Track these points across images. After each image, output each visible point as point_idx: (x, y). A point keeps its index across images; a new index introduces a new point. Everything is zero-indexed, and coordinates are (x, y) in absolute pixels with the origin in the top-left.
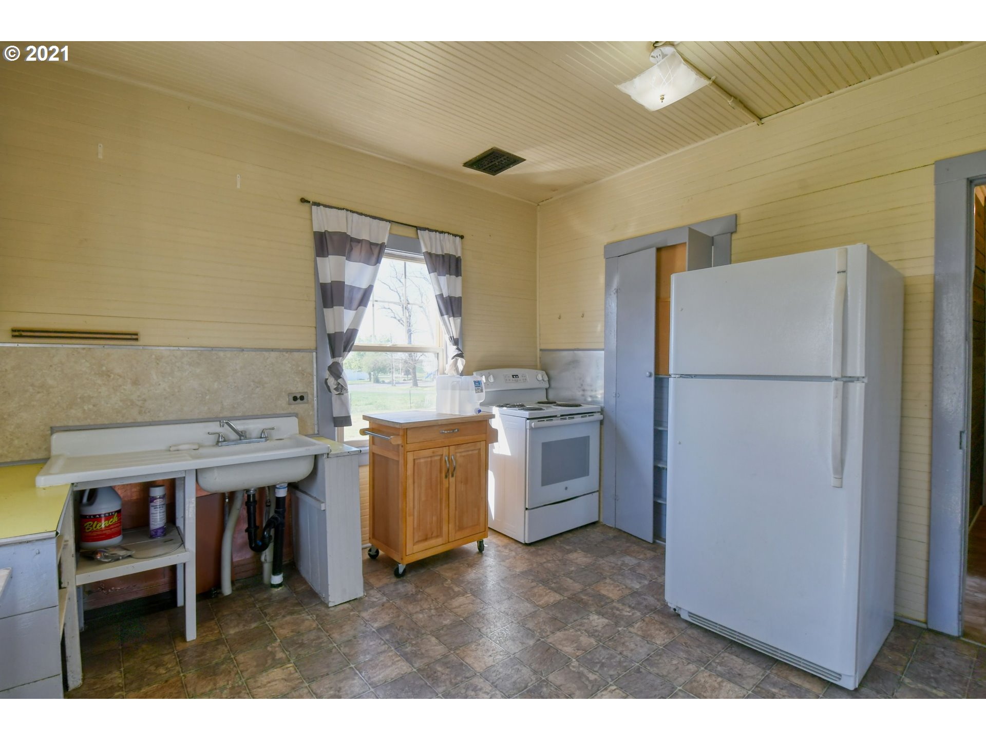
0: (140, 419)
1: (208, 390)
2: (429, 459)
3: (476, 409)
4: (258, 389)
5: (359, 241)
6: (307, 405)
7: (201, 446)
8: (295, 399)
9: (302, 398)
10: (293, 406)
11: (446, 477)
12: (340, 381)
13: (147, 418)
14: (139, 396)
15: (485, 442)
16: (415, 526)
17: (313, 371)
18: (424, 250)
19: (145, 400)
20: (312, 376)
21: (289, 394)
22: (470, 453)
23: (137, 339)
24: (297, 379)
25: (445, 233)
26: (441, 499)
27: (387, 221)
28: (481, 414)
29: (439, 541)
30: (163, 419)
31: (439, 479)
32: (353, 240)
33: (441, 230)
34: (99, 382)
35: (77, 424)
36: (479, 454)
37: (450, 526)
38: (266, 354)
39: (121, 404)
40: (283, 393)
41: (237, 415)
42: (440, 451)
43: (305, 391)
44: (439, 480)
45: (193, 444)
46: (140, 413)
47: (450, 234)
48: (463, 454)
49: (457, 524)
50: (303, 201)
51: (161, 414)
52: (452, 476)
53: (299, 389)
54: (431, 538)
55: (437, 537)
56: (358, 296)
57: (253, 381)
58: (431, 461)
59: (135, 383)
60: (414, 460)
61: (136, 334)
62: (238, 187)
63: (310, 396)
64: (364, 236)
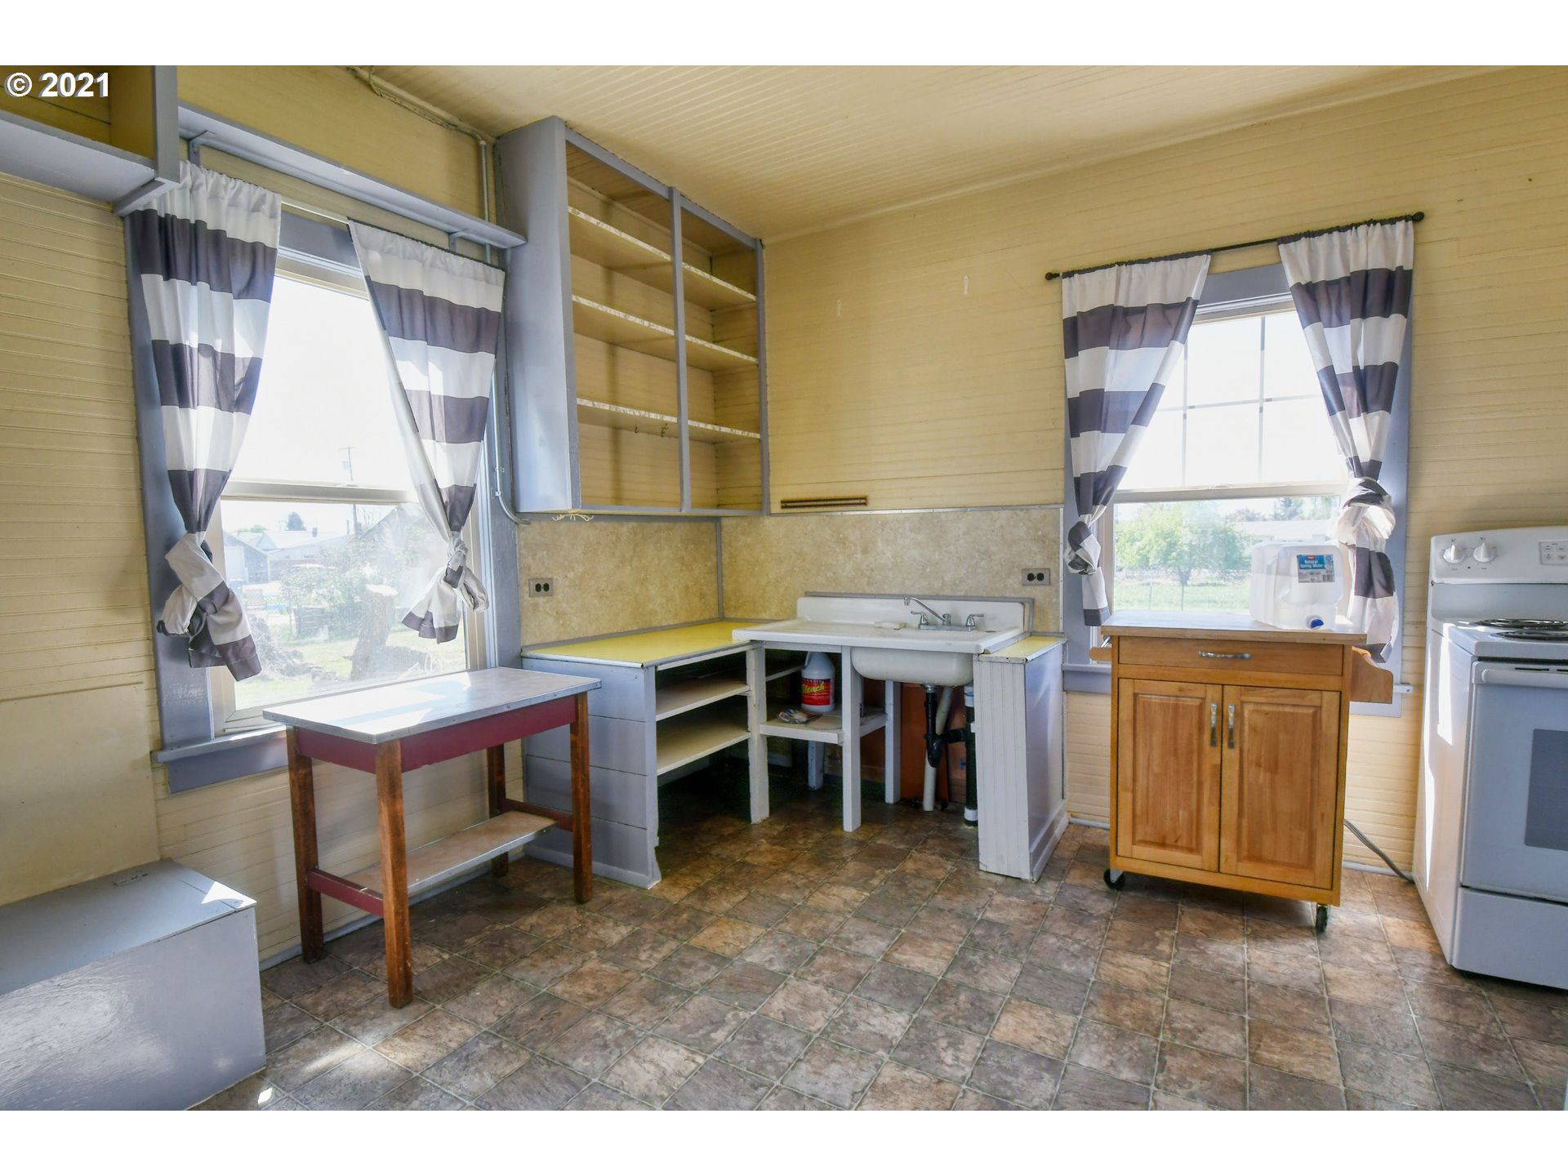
0: (868, 591)
1: (929, 561)
2: (1172, 701)
3: (1309, 618)
4: (983, 563)
5: (1142, 310)
6: (1048, 588)
7: (905, 626)
8: (1031, 577)
9: (1041, 577)
10: (1028, 589)
11: (1213, 743)
12: (1079, 552)
13: (873, 590)
14: (868, 566)
15: (1336, 695)
16: (1138, 812)
17: (1059, 538)
18: (1291, 282)
19: (872, 570)
20: (1058, 544)
21: (1024, 570)
22: (1288, 709)
23: (865, 504)
24: (1035, 549)
25: (1357, 225)
26: (1200, 785)
27: (1200, 253)
28: (1321, 629)
29: (1193, 859)
30: (887, 592)
31: (1195, 742)
32: (1128, 312)
33: (1342, 223)
34: (838, 550)
35: (822, 591)
36: (1316, 718)
37: (1223, 841)
38: (995, 514)
39: (853, 573)
40: (1016, 569)
41: (959, 594)
42: (1199, 690)
43: (1047, 566)
44: (1195, 746)
45: (895, 622)
46: (868, 583)
47: (1375, 222)
48: (1266, 708)
49: (1245, 844)
50: (1051, 276)
51: (886, 587)
52: (1231, 746)
53: (1037, 563)
54: (1175, 847)
55: (1190, 850)
56: (1134, 407)
57: (978, 551)
58: (1176, 706)
59: (865, 551)
60: (1135, 695)
61: (865, 498)
62: (966, 293)
63: (1053, 575)
64: (1153, 297)
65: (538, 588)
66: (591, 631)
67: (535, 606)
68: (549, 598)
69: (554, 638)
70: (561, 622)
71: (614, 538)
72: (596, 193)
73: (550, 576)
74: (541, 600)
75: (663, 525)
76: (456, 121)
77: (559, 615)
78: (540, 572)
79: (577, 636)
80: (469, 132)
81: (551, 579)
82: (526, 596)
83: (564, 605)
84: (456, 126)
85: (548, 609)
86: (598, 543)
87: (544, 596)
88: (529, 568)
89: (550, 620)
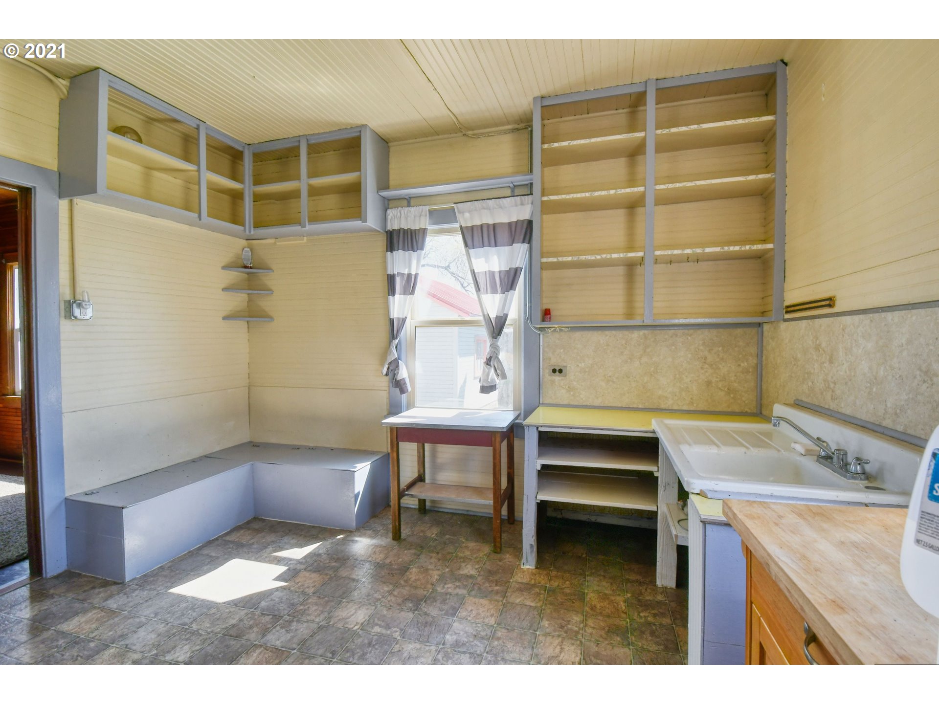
65: (554, 371)
66: (597, 403)
67: (553, 382)
68: (563, 378)
69: (565, 402)
70: (572, 393)
71: (624, 342)
72: (621, 111)
73: (565, 364)
74: (557, 378)
75: (680, 332)
76: (517, 126)
77: (570, 389)
78: (556, 362)
79: (584, 404)
80: (523, 127)
81: (566, 367)
82: (547, 376)
83: (575, 383)
84: (517, 129)
85: (562, 384)
86: (608, 345)
87: (559, 376)
88: (550, 359)
89: (563, 391)
